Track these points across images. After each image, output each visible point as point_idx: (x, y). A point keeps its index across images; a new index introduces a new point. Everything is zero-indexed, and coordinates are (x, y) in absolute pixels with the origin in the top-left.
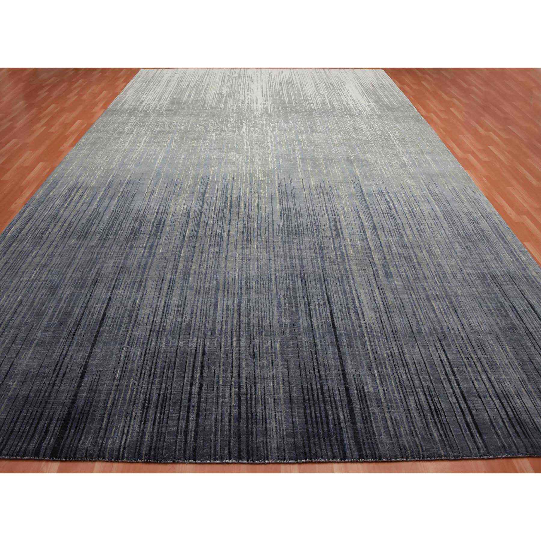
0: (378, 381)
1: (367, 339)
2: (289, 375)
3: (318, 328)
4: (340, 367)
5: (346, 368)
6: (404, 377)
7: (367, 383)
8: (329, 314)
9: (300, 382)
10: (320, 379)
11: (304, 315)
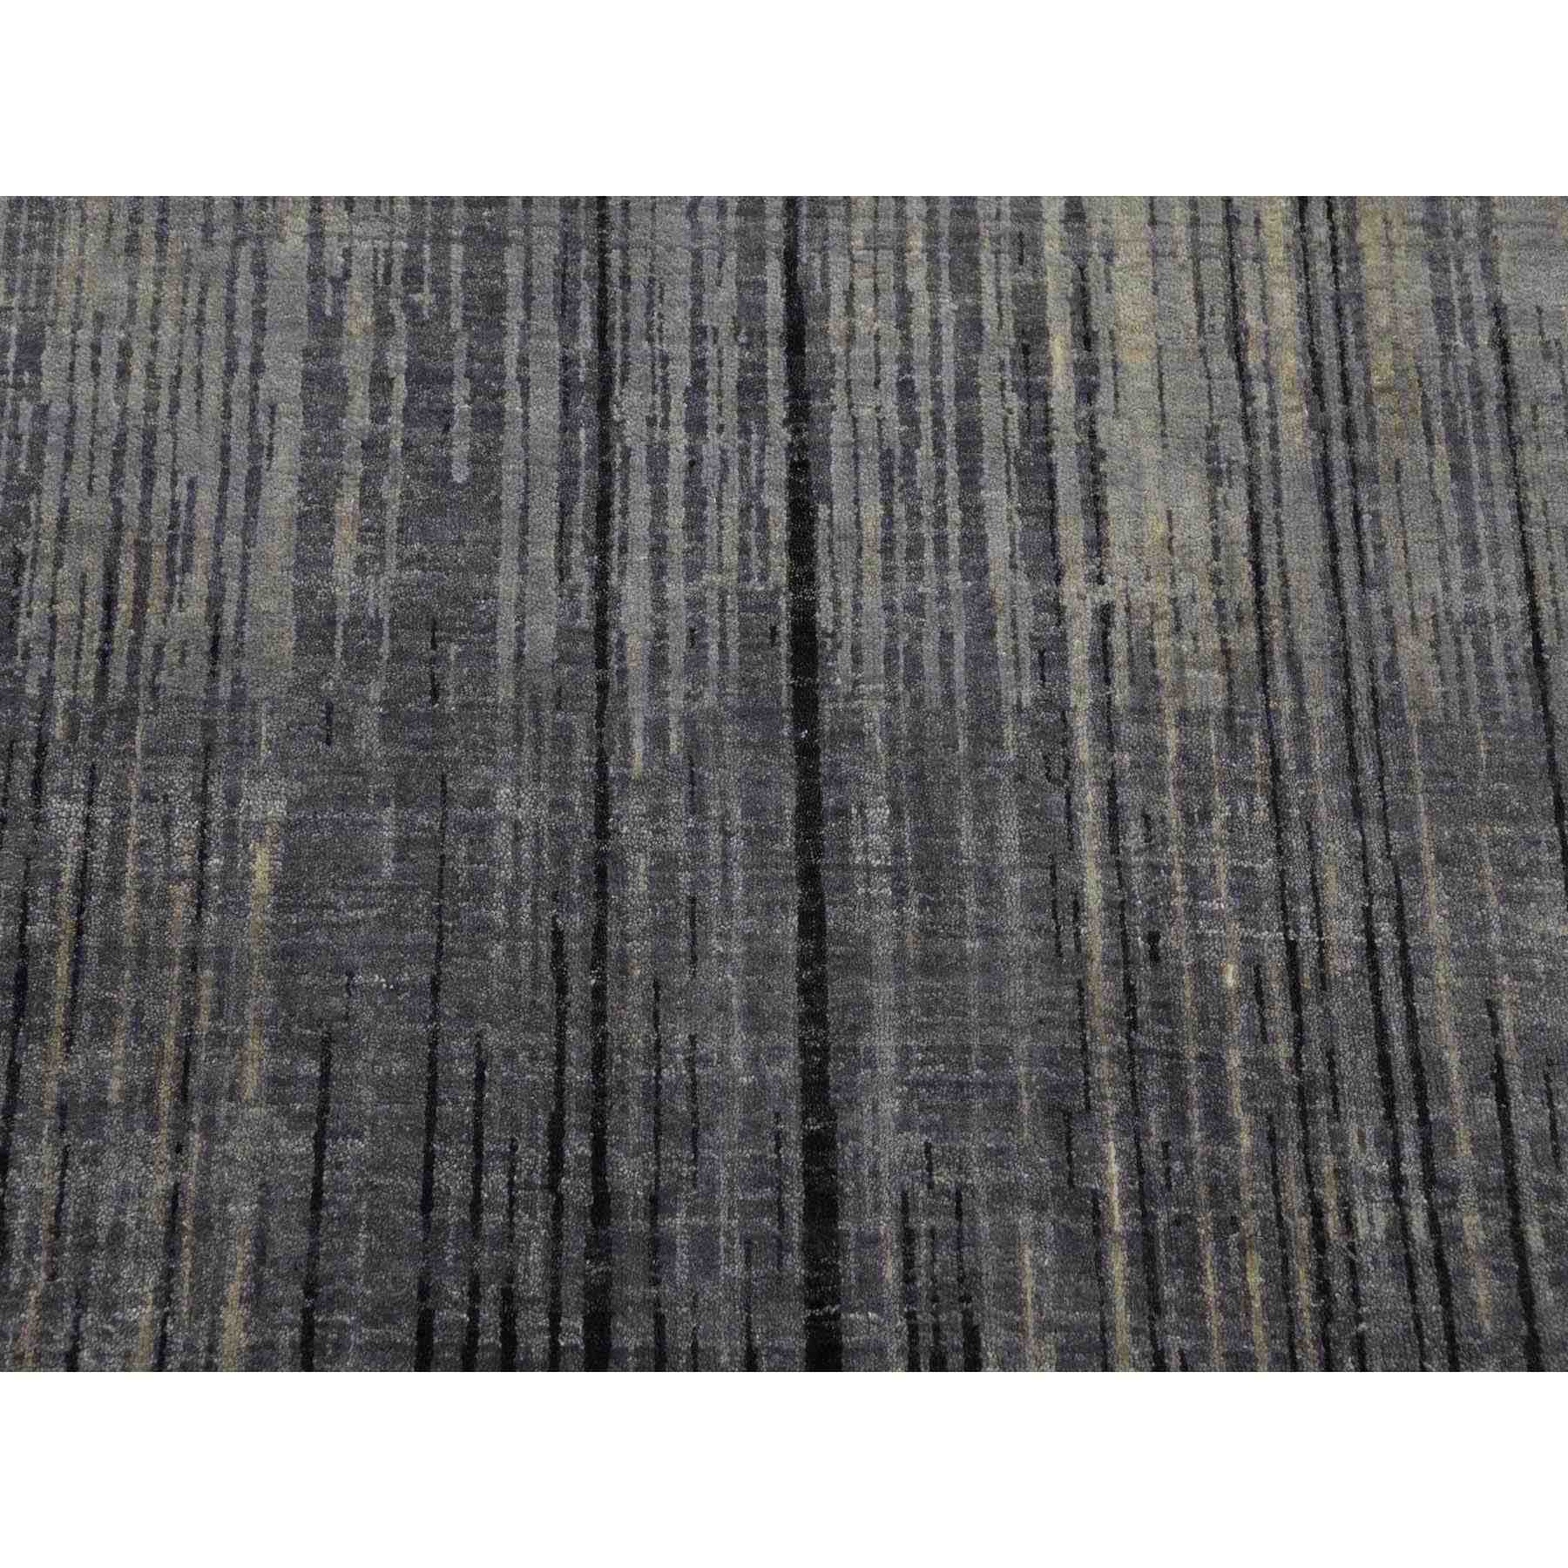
0: (1118, 1263)
1: (1090, 797)
2: (317, 1202)
3: (658, 662)
4: (794, 1107)
5: (845, 1123)
6: (1373, 1221)
7: (1010, 1289)
8: (776, 503)
9: (410, 1273)
10: (600, 1248)
11: (545, 517)
